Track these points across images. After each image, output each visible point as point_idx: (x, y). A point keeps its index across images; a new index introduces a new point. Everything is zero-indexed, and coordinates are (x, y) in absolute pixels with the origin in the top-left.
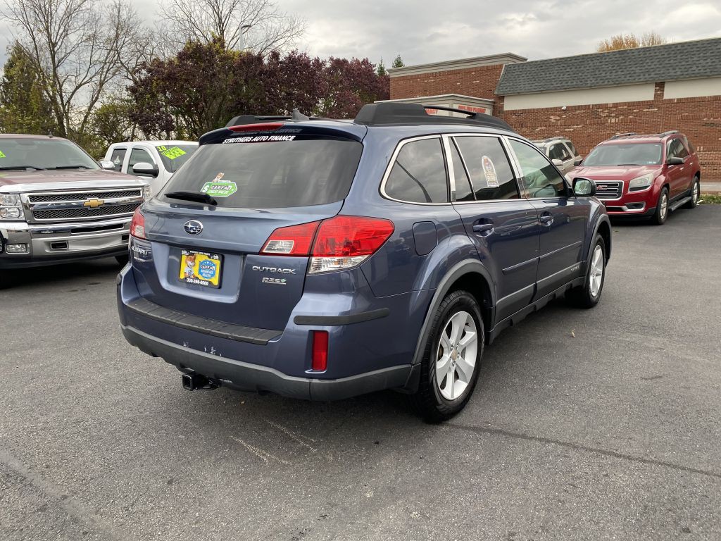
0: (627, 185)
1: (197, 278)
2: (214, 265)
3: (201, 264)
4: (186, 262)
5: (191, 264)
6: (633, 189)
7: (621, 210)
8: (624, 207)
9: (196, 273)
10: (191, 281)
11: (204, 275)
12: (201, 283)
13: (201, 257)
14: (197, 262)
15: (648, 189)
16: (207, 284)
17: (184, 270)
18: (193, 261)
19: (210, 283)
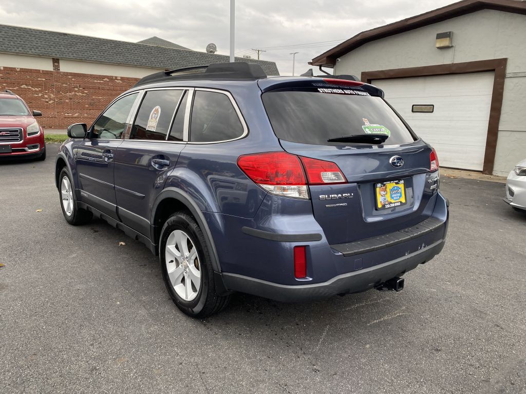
0: (25, 131)
1: (391, 203)
2: (400, 189)
3: (391, 190)
4: (380, 194)
5: (384, 193)
6: (30, 134)
7: (24, 151)
8: (26, 148)
9: (389, 199)
10: (388, 206)
11: (395, 198)
12: (396, 205)
13: (390, 185)
14: (388, 190)
15: (39, 134)
16: (399, 204)
17: (380, 199)
18: (385, 190)
19: (401, 202)
